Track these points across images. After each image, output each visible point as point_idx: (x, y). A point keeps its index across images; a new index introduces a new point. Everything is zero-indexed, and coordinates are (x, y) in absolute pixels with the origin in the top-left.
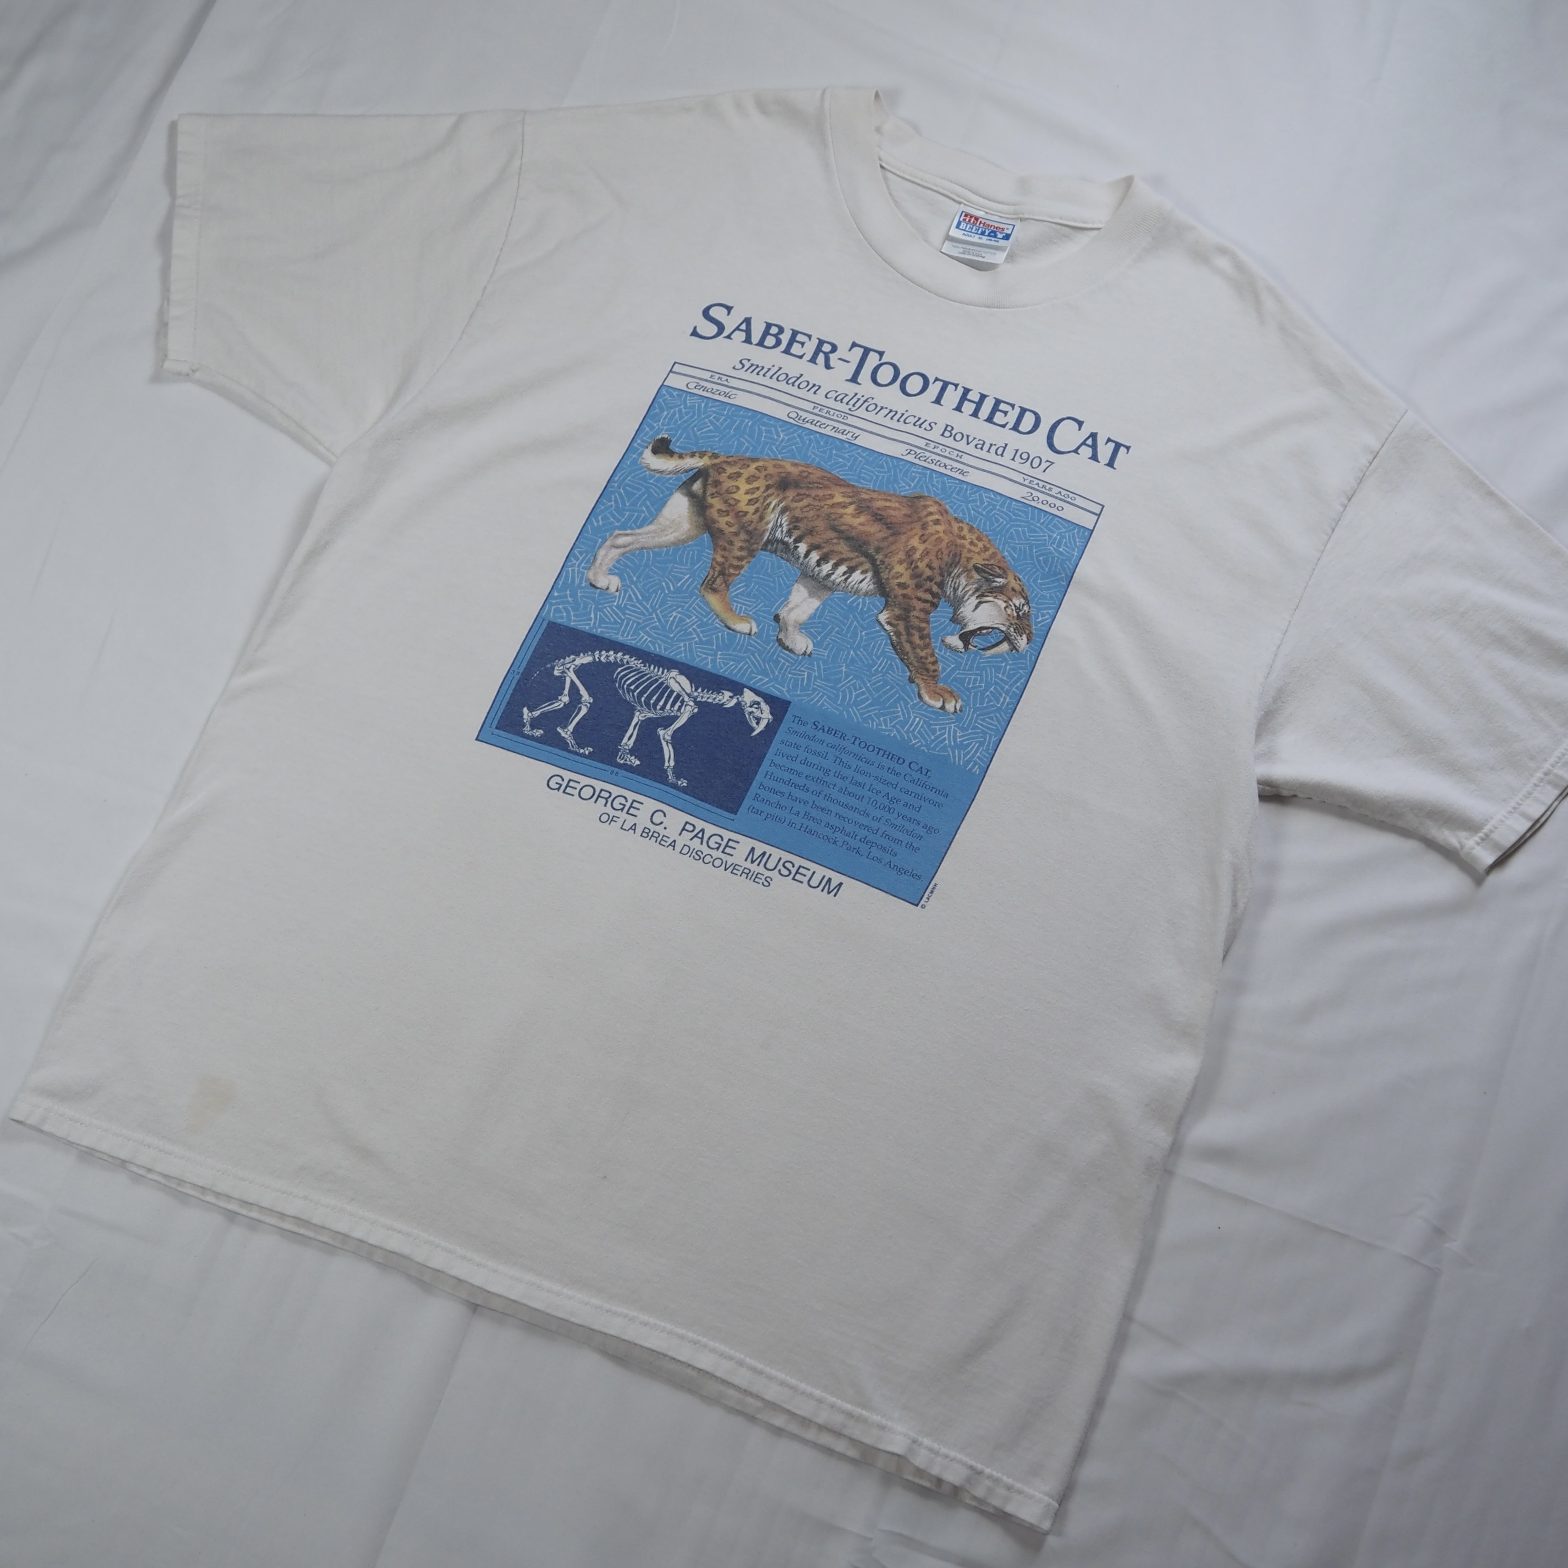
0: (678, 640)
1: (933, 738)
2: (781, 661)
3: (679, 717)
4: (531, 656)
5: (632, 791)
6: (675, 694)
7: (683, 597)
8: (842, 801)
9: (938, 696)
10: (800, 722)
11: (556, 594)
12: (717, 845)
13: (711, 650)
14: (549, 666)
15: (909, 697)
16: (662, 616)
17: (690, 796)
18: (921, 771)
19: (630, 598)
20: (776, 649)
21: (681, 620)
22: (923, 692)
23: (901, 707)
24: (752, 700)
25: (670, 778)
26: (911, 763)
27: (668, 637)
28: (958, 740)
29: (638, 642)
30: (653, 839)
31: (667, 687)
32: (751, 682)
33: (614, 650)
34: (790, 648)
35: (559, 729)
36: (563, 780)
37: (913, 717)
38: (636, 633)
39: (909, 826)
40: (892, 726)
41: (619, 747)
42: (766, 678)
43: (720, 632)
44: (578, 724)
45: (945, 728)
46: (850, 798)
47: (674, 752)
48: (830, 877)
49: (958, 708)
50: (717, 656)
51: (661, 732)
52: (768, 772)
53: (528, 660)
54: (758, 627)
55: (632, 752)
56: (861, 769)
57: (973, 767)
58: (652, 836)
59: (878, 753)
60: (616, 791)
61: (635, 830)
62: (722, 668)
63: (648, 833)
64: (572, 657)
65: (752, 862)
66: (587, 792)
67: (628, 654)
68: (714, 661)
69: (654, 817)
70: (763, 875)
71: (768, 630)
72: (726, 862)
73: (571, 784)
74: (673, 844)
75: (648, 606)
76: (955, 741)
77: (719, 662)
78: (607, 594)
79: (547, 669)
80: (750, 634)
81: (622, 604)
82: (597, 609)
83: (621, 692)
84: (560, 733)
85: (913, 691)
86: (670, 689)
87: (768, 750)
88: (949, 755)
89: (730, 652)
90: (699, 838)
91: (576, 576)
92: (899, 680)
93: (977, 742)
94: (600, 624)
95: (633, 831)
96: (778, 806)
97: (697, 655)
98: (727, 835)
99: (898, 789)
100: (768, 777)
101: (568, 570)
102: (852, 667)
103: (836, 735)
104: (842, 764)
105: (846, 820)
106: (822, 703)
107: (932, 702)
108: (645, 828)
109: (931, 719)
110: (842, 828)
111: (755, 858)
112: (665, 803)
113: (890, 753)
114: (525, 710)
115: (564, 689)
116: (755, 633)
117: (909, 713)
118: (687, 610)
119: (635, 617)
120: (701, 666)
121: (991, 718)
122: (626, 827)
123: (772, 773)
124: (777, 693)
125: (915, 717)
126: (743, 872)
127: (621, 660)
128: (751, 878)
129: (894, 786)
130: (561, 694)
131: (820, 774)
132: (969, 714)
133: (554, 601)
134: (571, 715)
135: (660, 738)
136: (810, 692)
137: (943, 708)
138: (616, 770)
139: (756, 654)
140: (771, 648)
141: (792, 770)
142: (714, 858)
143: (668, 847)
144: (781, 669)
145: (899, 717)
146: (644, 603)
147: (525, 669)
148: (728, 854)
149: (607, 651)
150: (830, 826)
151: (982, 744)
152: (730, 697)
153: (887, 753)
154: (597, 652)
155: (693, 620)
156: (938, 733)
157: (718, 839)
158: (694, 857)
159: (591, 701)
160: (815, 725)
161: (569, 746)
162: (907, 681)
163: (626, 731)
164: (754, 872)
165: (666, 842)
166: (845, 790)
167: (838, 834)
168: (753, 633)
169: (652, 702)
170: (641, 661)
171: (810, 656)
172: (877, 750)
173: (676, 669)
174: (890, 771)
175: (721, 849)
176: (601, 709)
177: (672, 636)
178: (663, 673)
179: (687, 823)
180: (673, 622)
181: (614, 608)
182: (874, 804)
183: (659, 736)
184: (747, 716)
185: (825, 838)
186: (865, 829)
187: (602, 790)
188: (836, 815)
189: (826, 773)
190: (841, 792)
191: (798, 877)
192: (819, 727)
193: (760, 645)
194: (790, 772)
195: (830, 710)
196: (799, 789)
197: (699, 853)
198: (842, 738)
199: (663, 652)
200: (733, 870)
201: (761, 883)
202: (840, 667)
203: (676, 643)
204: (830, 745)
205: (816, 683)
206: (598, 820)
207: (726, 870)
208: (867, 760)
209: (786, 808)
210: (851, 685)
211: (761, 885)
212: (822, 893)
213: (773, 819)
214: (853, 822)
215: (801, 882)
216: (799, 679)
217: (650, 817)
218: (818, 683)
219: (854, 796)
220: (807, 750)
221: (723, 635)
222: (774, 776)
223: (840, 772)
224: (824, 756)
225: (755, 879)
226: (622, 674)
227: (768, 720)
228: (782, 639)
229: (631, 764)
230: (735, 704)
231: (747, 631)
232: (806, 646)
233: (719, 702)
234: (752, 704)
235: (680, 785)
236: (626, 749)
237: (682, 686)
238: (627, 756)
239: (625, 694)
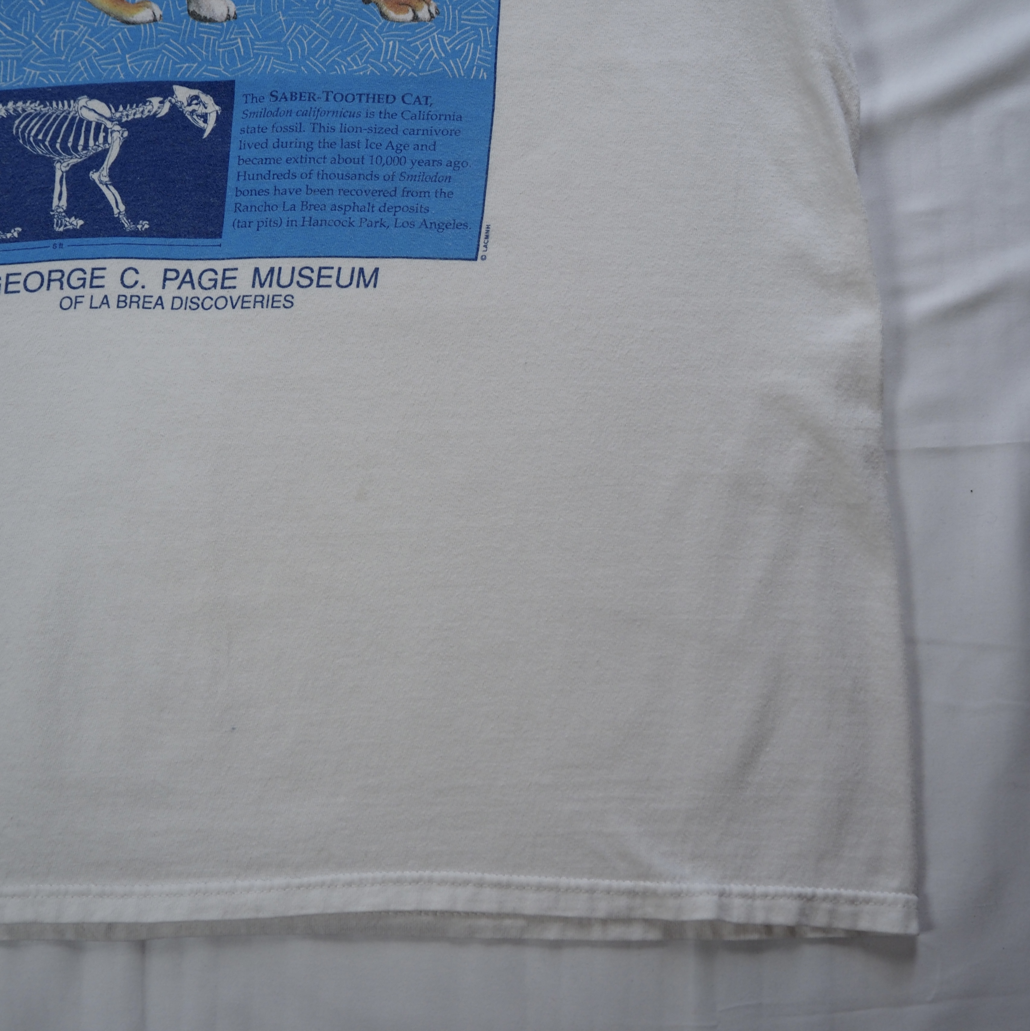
0: (72, 61)
1: (417, 57)
2: (204, 37)
3: (110, 147)
5: (87, 259)
6: (93, 125)
7: (60, 8)
8: (340, 173)
9: (405, 6)
10: (255, 99)
12: (213, 282)
13: (118, 55)
15: (371, 21)
16: (44, 40)
17: (158, 236)
18: (419, 101)
20: (192, 25)
21: (67, 36)
22: (385, 9)
23: (366, 36)
24: (187, 96)
25: (126, 225)
26: (403, 97)
27: (59, 62)
28: (448, 48)
29: (26, 82)
30: (134, 305)
31: (81, 120)
32: (178, 76)
34: (208, 17)
37: (384, 43)
38: (20, 72)
39: (431, 171)
40: (365, 62)
41: (52, 213)
42: (195, 64)
43: (118, 32)
45: (427, 41)
46: (347, 165)
47: (119, 193)
48: (361, 266)
49: (433, 10)
50: (126, 61)
51: (94, 176)
52: (239, 173)
54: (161, 9)
55: (69, 213)
56: (347, 126)
57: (478, 71)
58: (131, 302)
59: (360, 100)
60: (67, 266)
61: (107, 303)
62: (138, 73)
63: (125, 301)
65: (262, 285)
66: (34, 281)
67: (20, 101)
68: (124, 68)
69: (125, 279)
70: (281, 295)
71: (175, 7)
72: (231, 298)
73: (12, 279)
74: (160, 302)
75: (22, 35)
76: (445, 51)
77: (132, 67)
80: (155, 20)
83: (28, 148)
85: (373, 12)
86: (85, 122)
87: (229, 147)
88: (444, 70)
89: (140, 50)
90: (187, 282)
92: (352, 6)
93: (470, 42)
95: (106, 306)
96: (267, 208)
97: (102, 69)
98: (219, 265)
99: (400, 133)
100: (242, 178)
102: (290, 13)
103: (303, 98)
104: (322, 130)
105: (354, 193)
106: (272, 67)
107: (401, 17)
108: (119, 296)
109: (407, 36)
110: (352, 205)
111: (263, 281)
112: (132, 258)
113: (374, 95)
116: (161, 16)
117: (378, 40)
118: (70, 21)
119: (12, 53)
120: (111, 79)
121: (477, 8)
122: (96, 303)
123: (245, 172)
124: (215, 77)
125: (388, 42)
126: (255, 302)
127: (15, 110)
128: (267, 305)
129: (394, 131)
131: (302, 152)
132: (449, 14)
135: (96, 183)
136: (253, 60)
137: (416, 18)
138: (58, 241)
139: (171, 41)
140: (186, 26)
141: (266, 159)
142: (214, 300)
143: (154, 308)
144: (208, 46)
145: (368, 48)
146: (16, 32)
148: (230, 287)
150: (337, 208)
151: (477, 42)
152: (161, 102)
153: (371, 96)
155: (82, 30)
156: (421, 50)
157: (211, 275)
158: (190, 307)
163: (53, 191)
164: (269, 296)
165: (151, 302)
166: (339, 158)
167: (350, 214)
168: (158, 17)
169: (70, 145)
170: (38, 102)
171: (235, 18)
172: (357, 98)
173: (83, 95)
174: (383, 115)
175: (219, 285)
176: (13, 177)
177: (63, 58)
178: (69, 106)
179: (166, 270)
180: (59, 41)
182: (379, 162)
183: (94, 180)
184: (189, 117)
185: (337, 223)
186: (379, 195)
187: (50, 272)
188: (340, 192)
189: (308, 147)
190: (334, 163)
191: (323, 281)
192: (280, 96)
193: (172, 28)
194: (266, 163)
195: (283, 72)
196: (284, 178)
197: (195, 300)
198: (311, 99)
199: (60, 81)
200: (242, 304)
201: (282, 306)
202: (276, 17)
203: (72, 64)
204: (300, 113)
205: (256, 47)
206: (60, 309)
207: (234, 307)
208: (351, 113)
209: (277, 207)
210: (297, 33)
211: (282, 309)
212: (358, 289)
213: (266, 226)
214: (362, 192)
215: (329, 286)
216: (233, 50)
217: (120, 282)
218: (258, 47)
219: (352, 160)
220: (275, 129)
221: (124, 34)
222: (249, 175)
223: (324, 140)
224: (299, 128)
225: (272, 304)
226: (22, 126)
227: (215, 112)
228: (194, 8)
229: (73, 228)
230: (170, 109)
231: (150, 17)
232: (227, 9)
233: (149, 113)
234: (189, 101)
235: (141, 229)
236: (60, 212)
237: (98, 112)
238: (65, 220)
239: (34, 148)
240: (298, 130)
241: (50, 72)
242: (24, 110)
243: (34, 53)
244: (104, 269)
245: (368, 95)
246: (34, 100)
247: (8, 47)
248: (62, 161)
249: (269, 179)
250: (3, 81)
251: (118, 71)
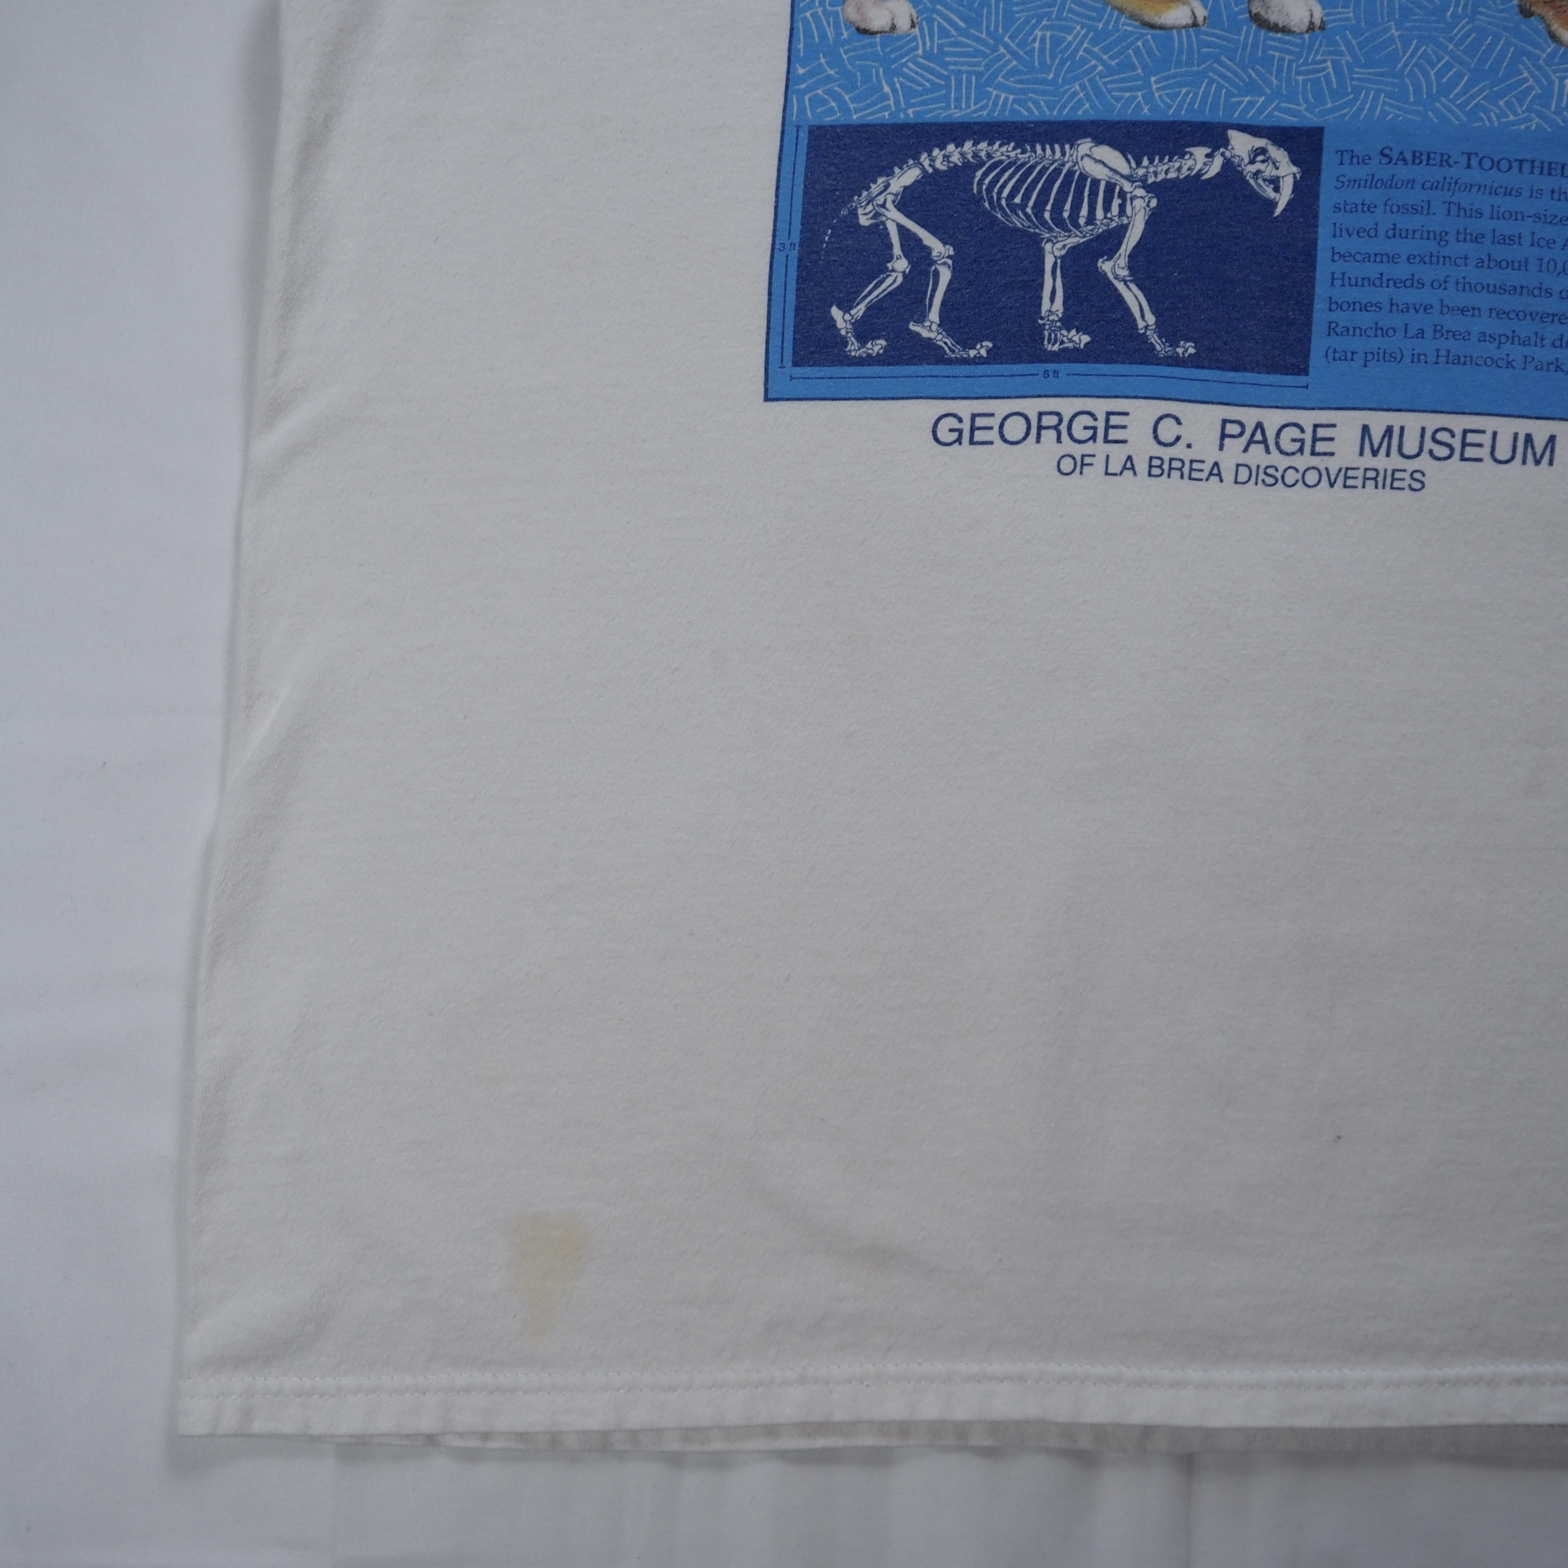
0: (1066, 82)
2: (1274, 56)
3: (1129, 224)
4: (804, 204)
5: (1098, 397)
6: (1103, 186)
8: (1492, 283)
10: (1355, 159)
11: (801, 71)
12: (1298, 445)
13: (1137, 78)
14: (844, 212)
15: (1535, 44)
16: (1018, 45)
17: (1210, 368)
19: (944, 33)
20: (1256, 35)
21: (1056, 41)
22: (1555, 27)
23: (1527, 68)
24: (1250, 148)
25: (1158, 348)
27: (1045, 82)
29: (993, 111)
30: (1175, 474)
31: (1083, 177)
32: (1236, 115)
33: (954, 140)
34: (1281, 25)
35: (912, 327)
36: (960, 420)
37: (1557, 81)
38: (981, 94)
40: (1527, 110)
41: (1040, 322)
42: (1260, 96)
43: (1137, 39)
44: (944, 303)
46: (1502, 271)
47: (1145, 296)
48: (1528, 432)
50: (1150, 86)
51: (1106, 266)
52: (1333, 274)
53: (800, 214)
54: (1205, 7)
55: (1067, 322)
56: (1502, 210)
58: (1170, 469)
59: (1520, 169)
60: (1067, 406)
61: (1133, 468)
62: (1171, 107)
63: (1160, 467)
64: (881, 180)
65: (1375, 453)
66: (1015, 428)
67: (984, 140)
68: (1149, 97)
69: (1159, 432)
70: (1404, 471)
71: (1227, 6)
72: (1327, 469)
73: (979, 422)
74: (1216, 471)
75: (984, 36)
77: (1160, 97)
78: (899, 38)
79: (843, 220)
80: (1195, 25)
81: (932, 48)
82: (890, 74)
83: (999, 216)
84: (918, 334)
85: (1537, 31)
86: (1089, 180)
87: (1316, 232)
89: (1172, 71)
90: (1258, 442)
91: (825, 23)
92: (1504, 20)
94: (907, 98)
95: (1131, 472)
96: (1379, 332)
97: (1113, 97)
98: (1307, 418)
100: (1338, 283)
101: (805, 17)
102: (1408, 24)
103: (1431, 162)
104: (1462, 213)
105: (1512, 315)
106: (1382, 110)
108: (1151, 458)
110: (1510, 335)
111: (1376, 446)
112: (1170, 399)
113: (1542, 163)
114: (836, 312)
115: (890, 246)
116: (1205, 18)
117: (1547, 77)
118: (1059, 18)
119: (965, 64)
120: (1129, 114)
122: (1115, 467)
123: (1343, 274)
124: (1290, 121)
125: (1562, 79)
126: (1365, 479)
127: (975, 155)
128: (1384, 485)
130: (890, 258)
131: (1431, 246)
133: (803, 86)
134: (925, 293)
135: (1108, 279)
136: (1351, 97)
138: (1051, 367)
139: (1224, 59)
140: (1247, 36)
141: (1376, 255)
142: (1301, 472)
143: (1207, 480)
144: (1279, 71)
145: (1531, 88)
146: (973, 31)
147: (802, 232)
148: (1325, 454)
149: (942, 147)
150: (1488, 338)
152: (1208, 156)
153: (1537, 164)
154: (924, 156)
155: (1079, 33)
157: (1294, 433)
158: (1263, 481)
159: (952, 252)
160: (1385, 156)
161: (945, 352)
162: (1518, 17)
163: (1041, 286)
164: (1386, 471)
165: (1202, 471)
166: (1489, 260)
167: (1507, 348)
168: (1200, 19)
169: (1066, 215)
170: (1012, 144)
171: (1322, 27)
172: (1515, 165)
173: (1085, 137)
174: (1556, 196)
175: (1307, 449)
176: (975, 260)
177: (1051, 76)
178: (1063, 154)
179: (1225, 422)
180: (1042, 50)
181: (919, 60)
182: (1551, 268)
183: (1106, 274)
184: (1252, 182)
185: (1489, 361)
186: (1553, 321)
187: (1041, 414)
188: (1491, 313)
189: (1441, 240)
190: (1482, 266)
191: (1470, 452)
192: (1395, 156)
193: (1224, 39)
194: (1375, 261)
195: (1401, 118)
196: (1405, 286)
197: (1270, 471)
198: (1444, 163)
199: (1048, 113)
200: (1345, 481)
201: (1407, 487)
202: (1387, 30)
203: (1066, 87)
204: (1427, 185)
205: (1356, 76)
206: (1058, 474)
207: (1332, 485)
208: (1506, 188)
209: (1395, 331)
210: (1419, 58)
211: (1407, 491)
212: (1525, 467)
213: (1378, 360)
214: (1526, 315)
215: (1479, 460)
216: (1319, 78)
217: (1152, 436)
218: (1358, 76)
219: (1510, 264)
220: (1388, 208)
221: (1145, 43)
222: (1350, 278)
223: (1466, 229)
224: (1425, 209)
225: (1392, 484)
226: (987, 181)
227: (1292, 176)
228: (1259, 9)
229: (1074, 347)
230: (1222, 167)
231: (1187, 20)
232: (1308, 14)
233: (1189, 172)
234: (1252, 156)
235: (1183, 354)
236: (1053, 321)
237: (1110, 165)
238: (1061, 334)
239: (1009, 216)
240: (1425, 212)
241: (1031, 98)
242: (989, 156)
243: (1004, 66)
244: (1126, 414)
245: (1533, 162)
246: (1006, 141)
247: (962, 55)
248: (1055, 241)
249: (1381, 286)
250: (956, 108)
251: (1139, 102)
